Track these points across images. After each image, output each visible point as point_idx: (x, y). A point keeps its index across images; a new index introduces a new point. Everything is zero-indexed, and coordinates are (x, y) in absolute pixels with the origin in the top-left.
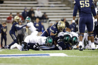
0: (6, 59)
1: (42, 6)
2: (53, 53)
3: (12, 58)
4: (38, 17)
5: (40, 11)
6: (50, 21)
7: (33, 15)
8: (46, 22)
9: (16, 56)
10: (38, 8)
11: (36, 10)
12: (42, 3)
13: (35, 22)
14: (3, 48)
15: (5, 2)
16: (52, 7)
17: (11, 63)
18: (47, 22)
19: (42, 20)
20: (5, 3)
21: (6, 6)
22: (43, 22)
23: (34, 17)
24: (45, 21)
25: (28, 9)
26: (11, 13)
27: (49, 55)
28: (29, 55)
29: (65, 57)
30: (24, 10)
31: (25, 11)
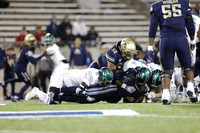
0: (13, 120)
1: (86, 14)
2: (109, 109)
3: (26, 120)
4: (79, 36)
5: (84, 24)
6: (104, 43)
7: (68, 31)
8: (95, 46)
9: (34, 114)
10: (78, 17)
11: (74, 20)
12: (87, 8)
13: (72, 46)
14: (9, 98)
15: (11, 5)
16: (109, 14)
17: (25, 129)
18: (98, 46)
19: (88, 42)
20: (12, 7)
21: (15, 13)
22: (90, 46)
23: (72, 35)
24: (93, 43)
25: (58, 20)
26: (24, 27)
27: (101, 113)
28: (62, 114)
29: (135, 117)
30: (51, 20)
31: (52, 24)
